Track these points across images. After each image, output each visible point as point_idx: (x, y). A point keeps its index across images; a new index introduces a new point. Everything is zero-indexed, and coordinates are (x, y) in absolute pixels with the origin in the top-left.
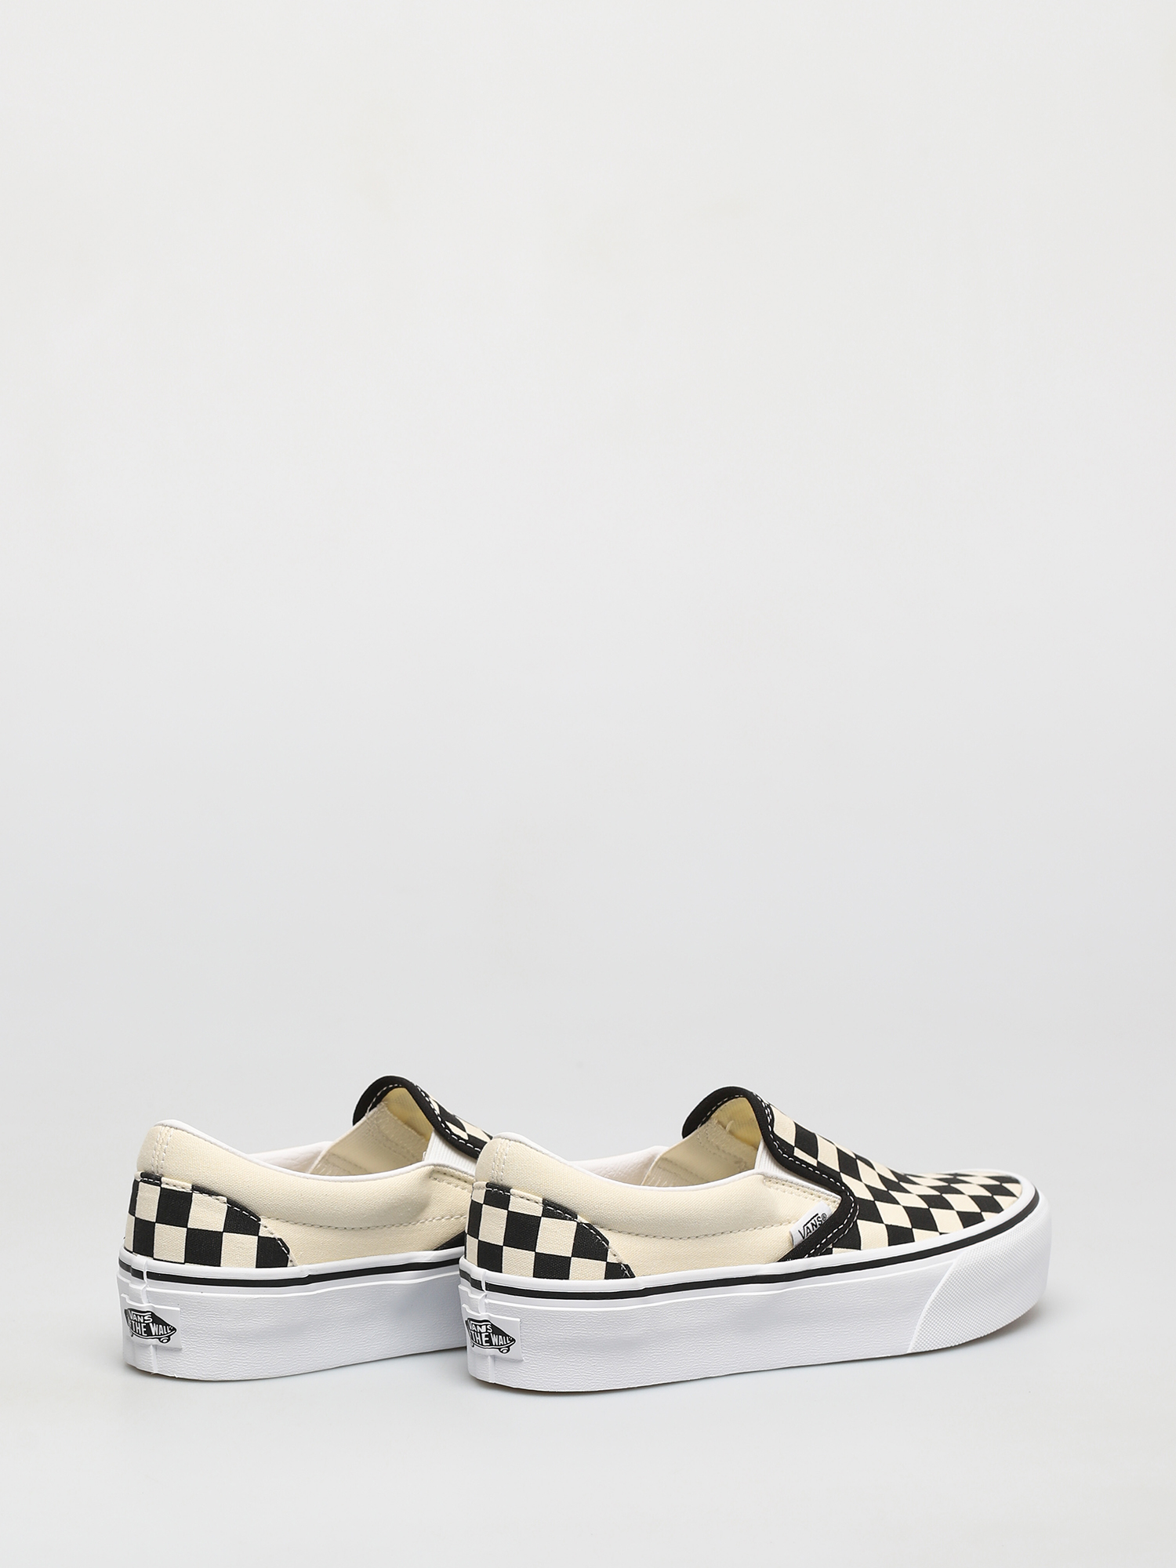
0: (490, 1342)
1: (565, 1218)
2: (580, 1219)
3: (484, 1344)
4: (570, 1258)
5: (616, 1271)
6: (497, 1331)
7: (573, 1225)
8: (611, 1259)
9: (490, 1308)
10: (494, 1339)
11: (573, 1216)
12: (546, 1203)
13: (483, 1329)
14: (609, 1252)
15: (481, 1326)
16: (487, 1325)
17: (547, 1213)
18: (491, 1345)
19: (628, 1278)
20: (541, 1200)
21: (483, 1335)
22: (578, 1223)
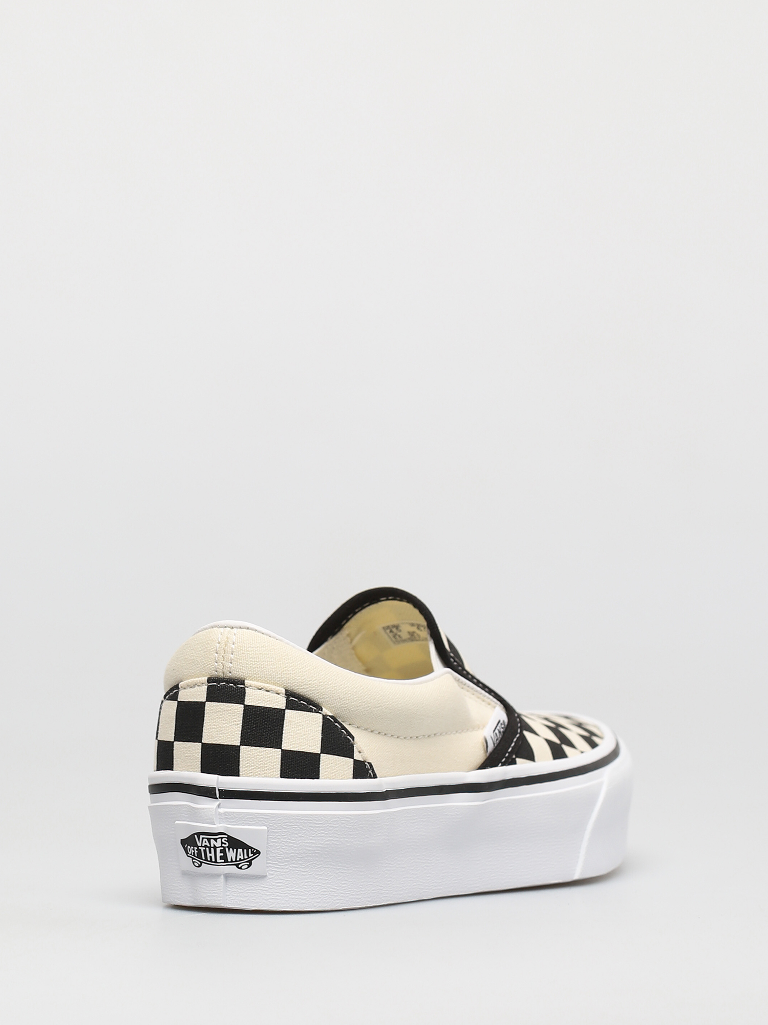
0: (224, 858)
1: (310, 710)
2: (325, 711)
3: (219, 860)
4: (319, 755)
5: (362, 770)
6: (235, 843)
7: (318, 718)
8: (357, 756)
9: (227, 817)
10: (231, 854)
11: (318, 708)
12: (289, 694)
13: (218, 844)
14: (355, 748)
15: (216, 840)
16: (222, 838)
17: (291, 705)
18: (226, 861)
19: (371, 778)
20: (284, 691)
21: (218, 850)
22: (323, 716)
